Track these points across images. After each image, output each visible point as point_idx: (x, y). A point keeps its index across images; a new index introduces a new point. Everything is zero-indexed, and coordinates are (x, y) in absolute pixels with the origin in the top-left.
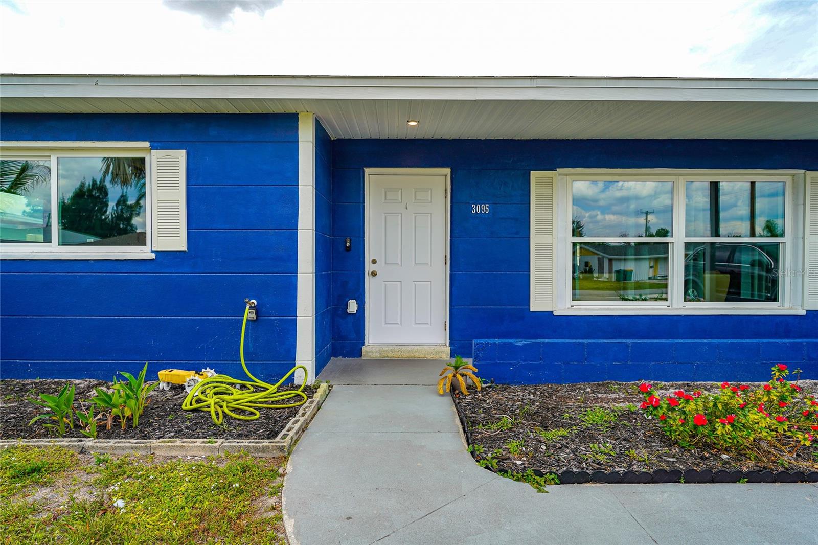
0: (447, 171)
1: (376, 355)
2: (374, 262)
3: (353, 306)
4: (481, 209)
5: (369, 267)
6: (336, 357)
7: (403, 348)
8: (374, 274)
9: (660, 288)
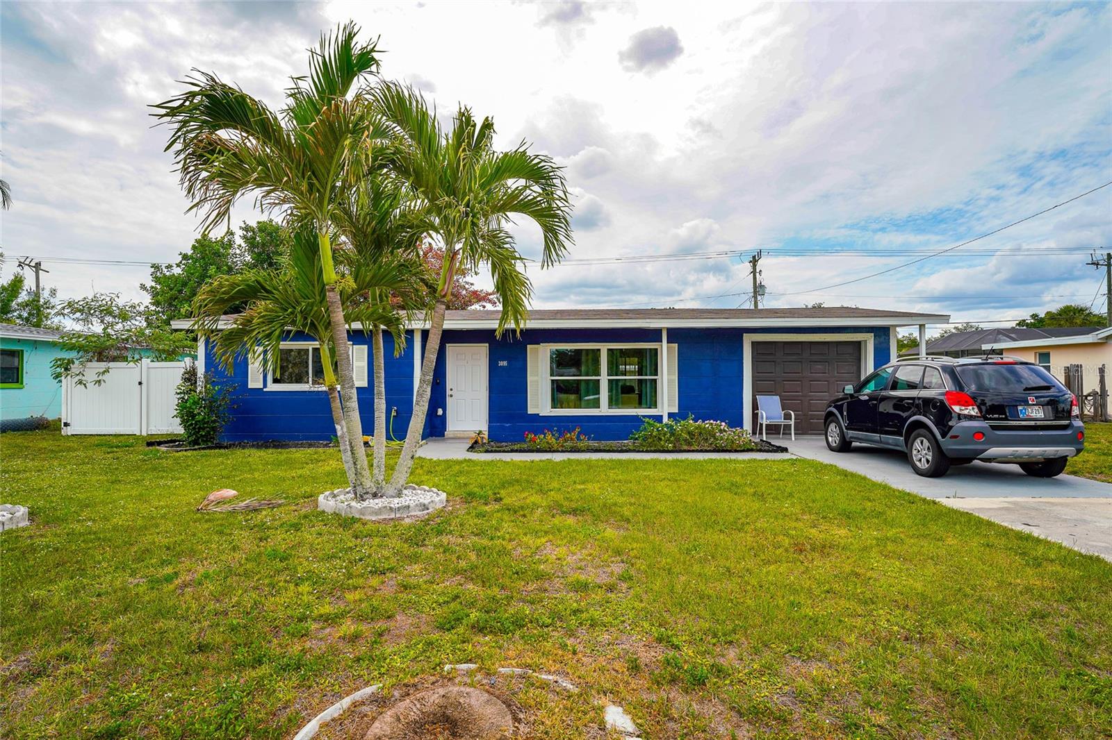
0: (487, 345)
1: (452, 436)
2: (451, 390)
3: (440, 412)
4: (503, 363)
5: (448, 392)
6: (432, 436)
7: (465, 433)
8: (451, 396)
9: (596, 404)
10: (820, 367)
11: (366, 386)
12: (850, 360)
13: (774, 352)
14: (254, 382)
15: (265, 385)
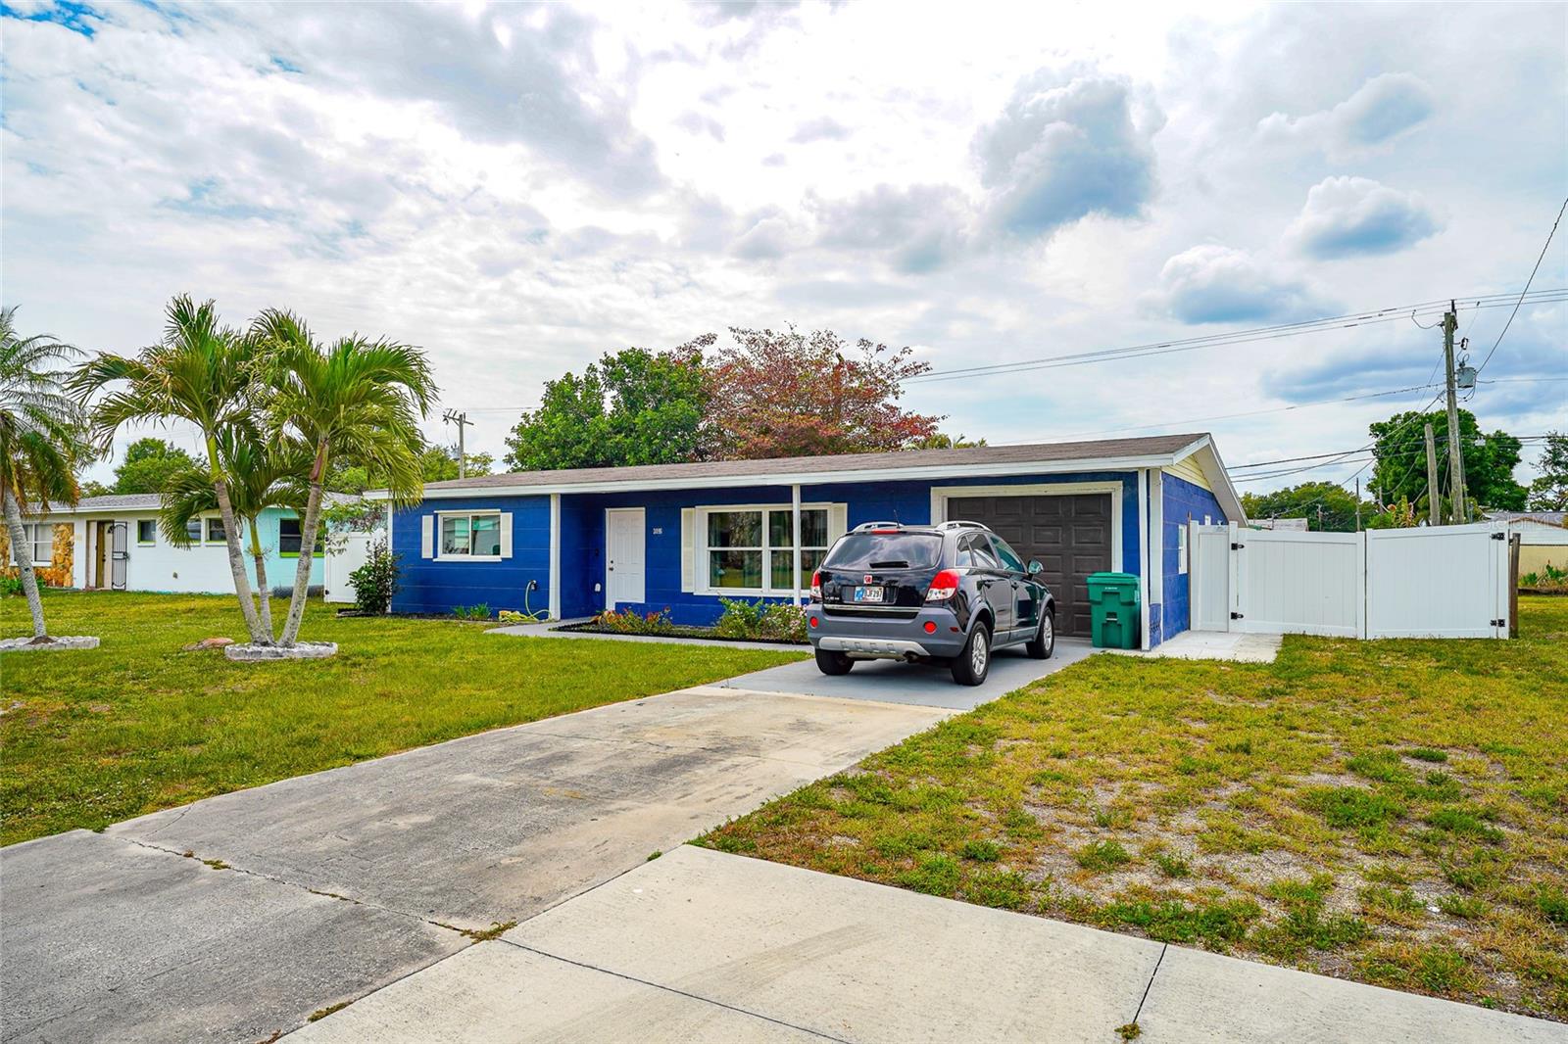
0: (644, 509)
2: (611, 562)
3: (598, 588)
4: (658, 531)
5: (608, 565)
8: (611, 569)
9: (760, 582)
10: (1049, 533)
11: (511, 556)
12: (1097, 523)
13: (982, 513)
14: (427, 553)
15: (435, 556)
